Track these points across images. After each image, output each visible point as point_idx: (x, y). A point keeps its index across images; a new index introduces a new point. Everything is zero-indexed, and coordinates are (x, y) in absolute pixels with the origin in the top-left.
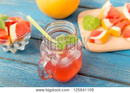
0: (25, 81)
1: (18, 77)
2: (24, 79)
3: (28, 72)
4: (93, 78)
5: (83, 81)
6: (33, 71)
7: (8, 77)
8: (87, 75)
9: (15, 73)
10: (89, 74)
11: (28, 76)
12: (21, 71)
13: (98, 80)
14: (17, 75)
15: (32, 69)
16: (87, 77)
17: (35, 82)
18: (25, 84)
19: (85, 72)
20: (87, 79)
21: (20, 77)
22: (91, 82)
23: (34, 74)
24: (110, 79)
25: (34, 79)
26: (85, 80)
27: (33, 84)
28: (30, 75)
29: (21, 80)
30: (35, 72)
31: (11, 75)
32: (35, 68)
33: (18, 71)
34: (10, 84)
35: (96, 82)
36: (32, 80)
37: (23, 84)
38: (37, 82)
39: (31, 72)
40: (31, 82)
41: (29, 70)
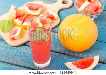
0: (20, 58)
1: (15, 55)
2: (19, 56)
3: (23, 51)
4: (69, 56)
5: (62, 58)
6: (26, 50)
7: (8, 54)
8: (65, 54)
9: (13, 51)
10: (67, 53)
11: (22, 54)
12: (18, 50)
13: (73, 57)
14: (14, 53)
15: (25, 49)
16: (65, 55)
17: (28, 58)
18: (21, 60)
19: (64, 52)
20: (65, 56)
21: (17, 55)
22: (68, 59)
23: (27, 52)
24: (82, 57)
25: (27, 56)
26: (63, 57)
27: (26, 60)
28: (24, 53)
29: (18, 57)
30: (27, 51)
31: (10, 53)
32: (27, 48)
33: (15, 50)
34: (10, 59)
35: (71, 59)
36: (26, 57)
37: (19, 60)
38: (29, 58)
39: (25, 51)
40: (25, 58)
41: (23, 50)
